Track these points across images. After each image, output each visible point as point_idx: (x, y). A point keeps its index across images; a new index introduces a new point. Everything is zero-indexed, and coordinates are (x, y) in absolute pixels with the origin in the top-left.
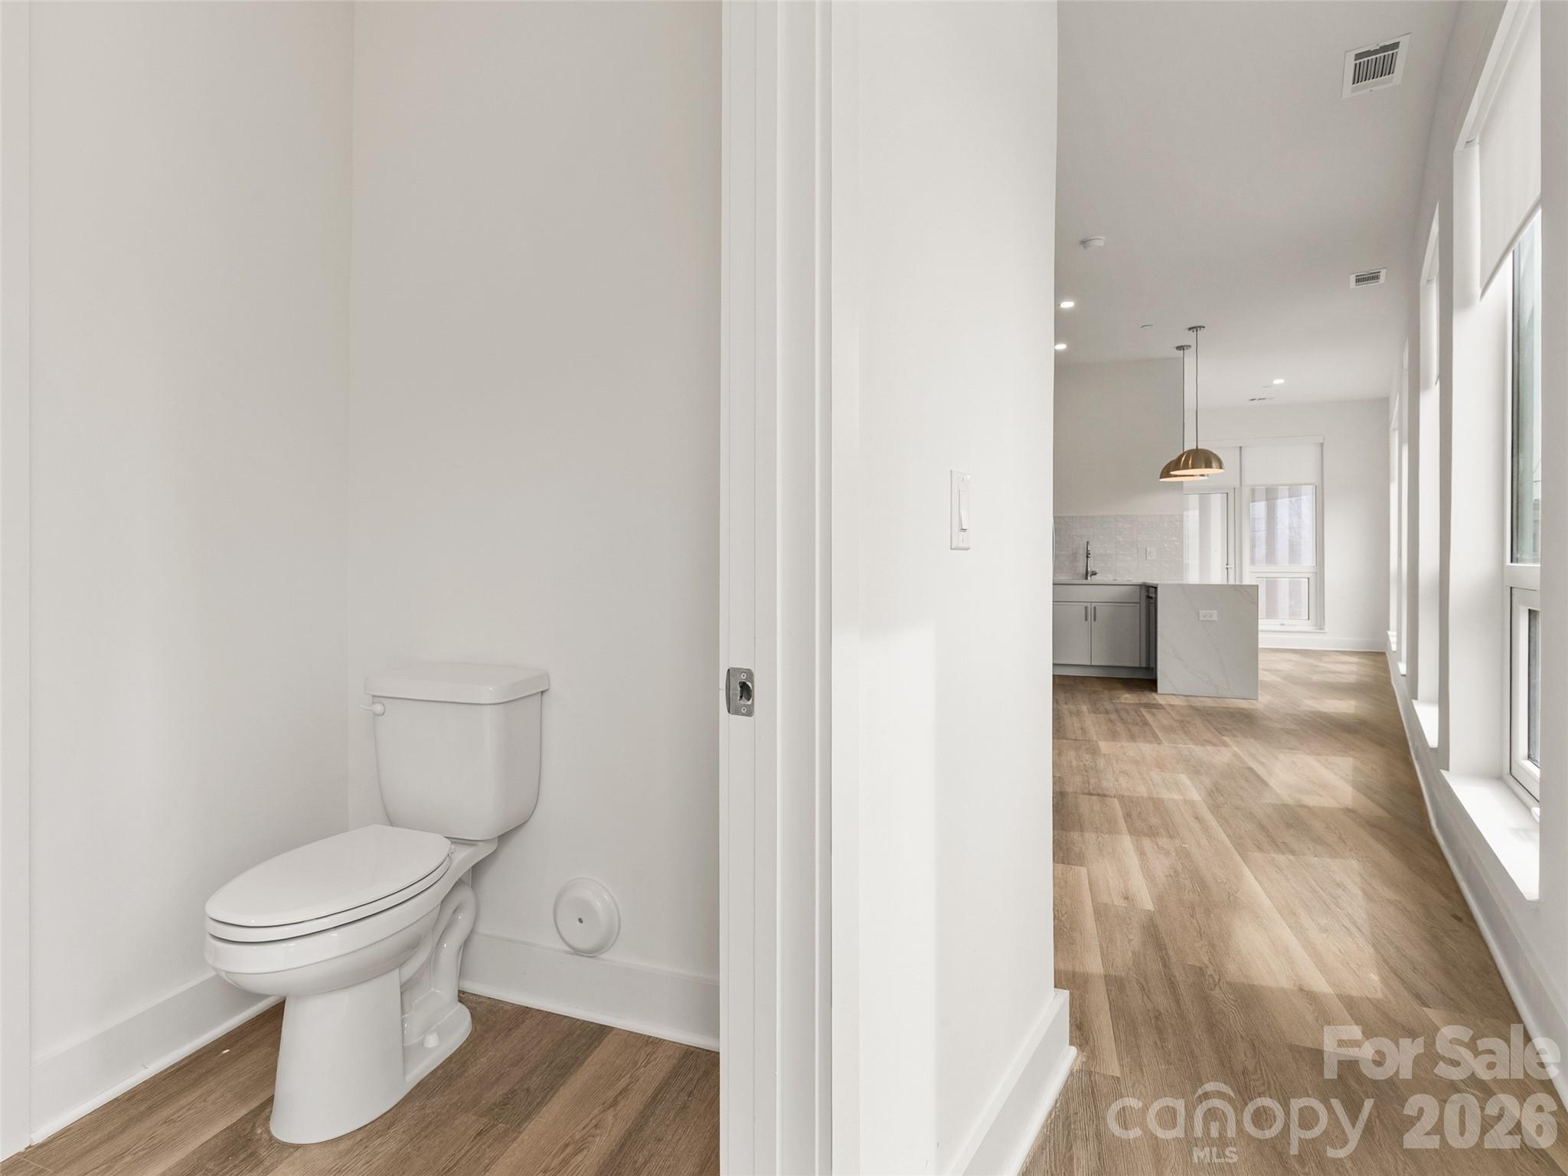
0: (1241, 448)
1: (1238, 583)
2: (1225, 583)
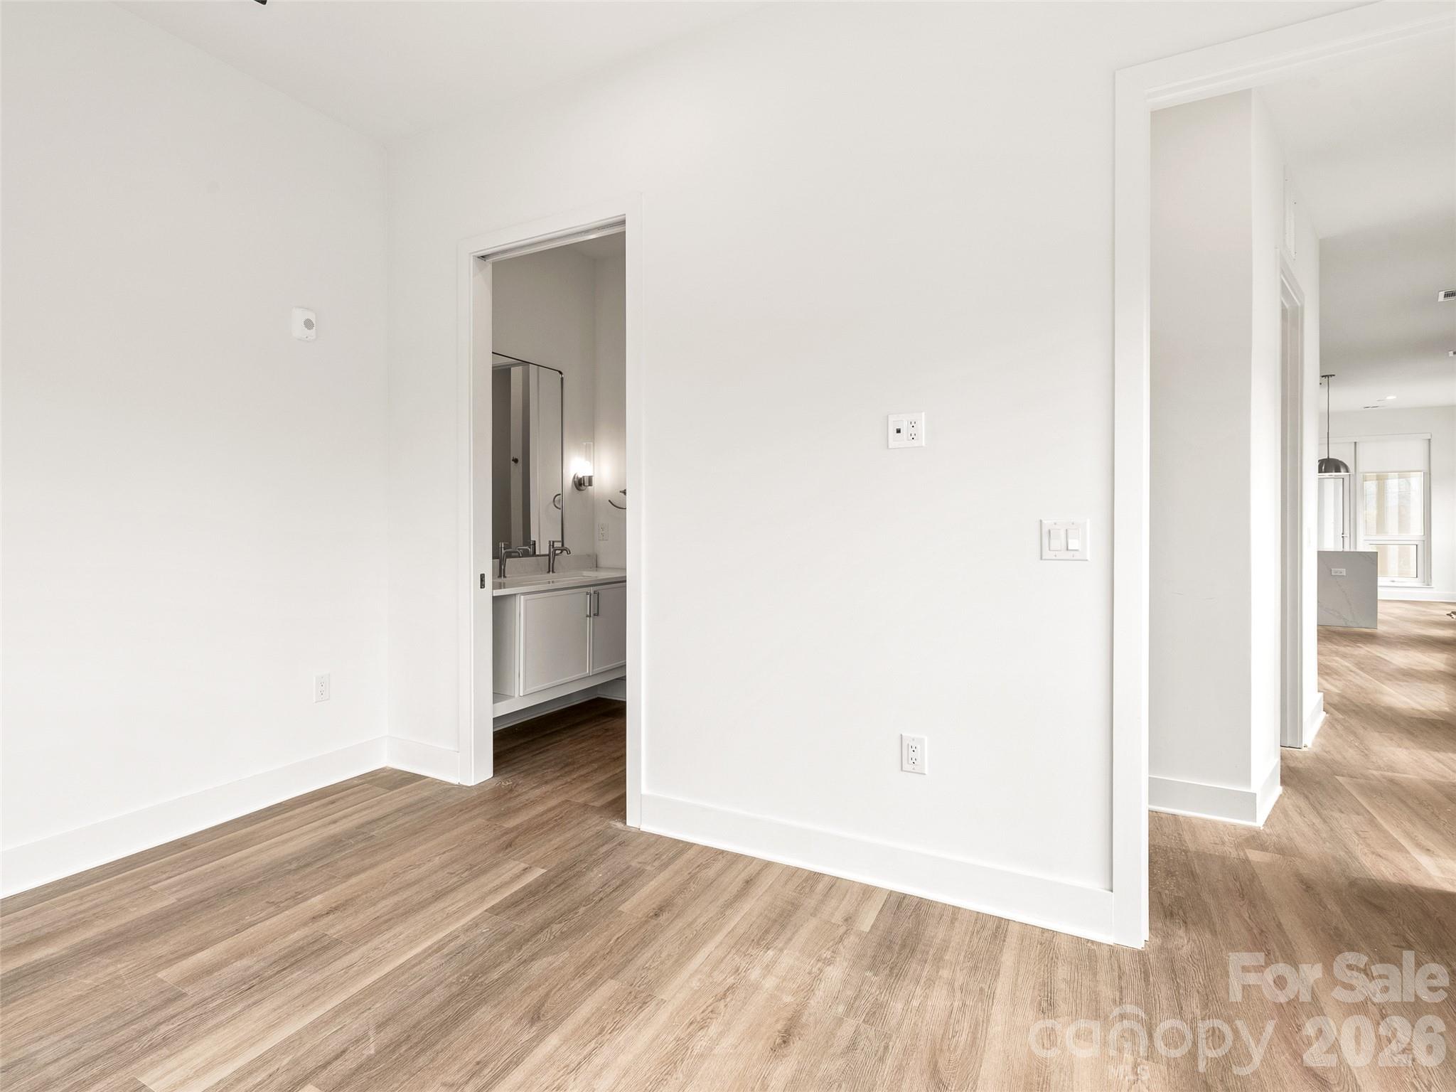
0: (1355, 443)
1: (1352, 550)
2: (1340, 549)
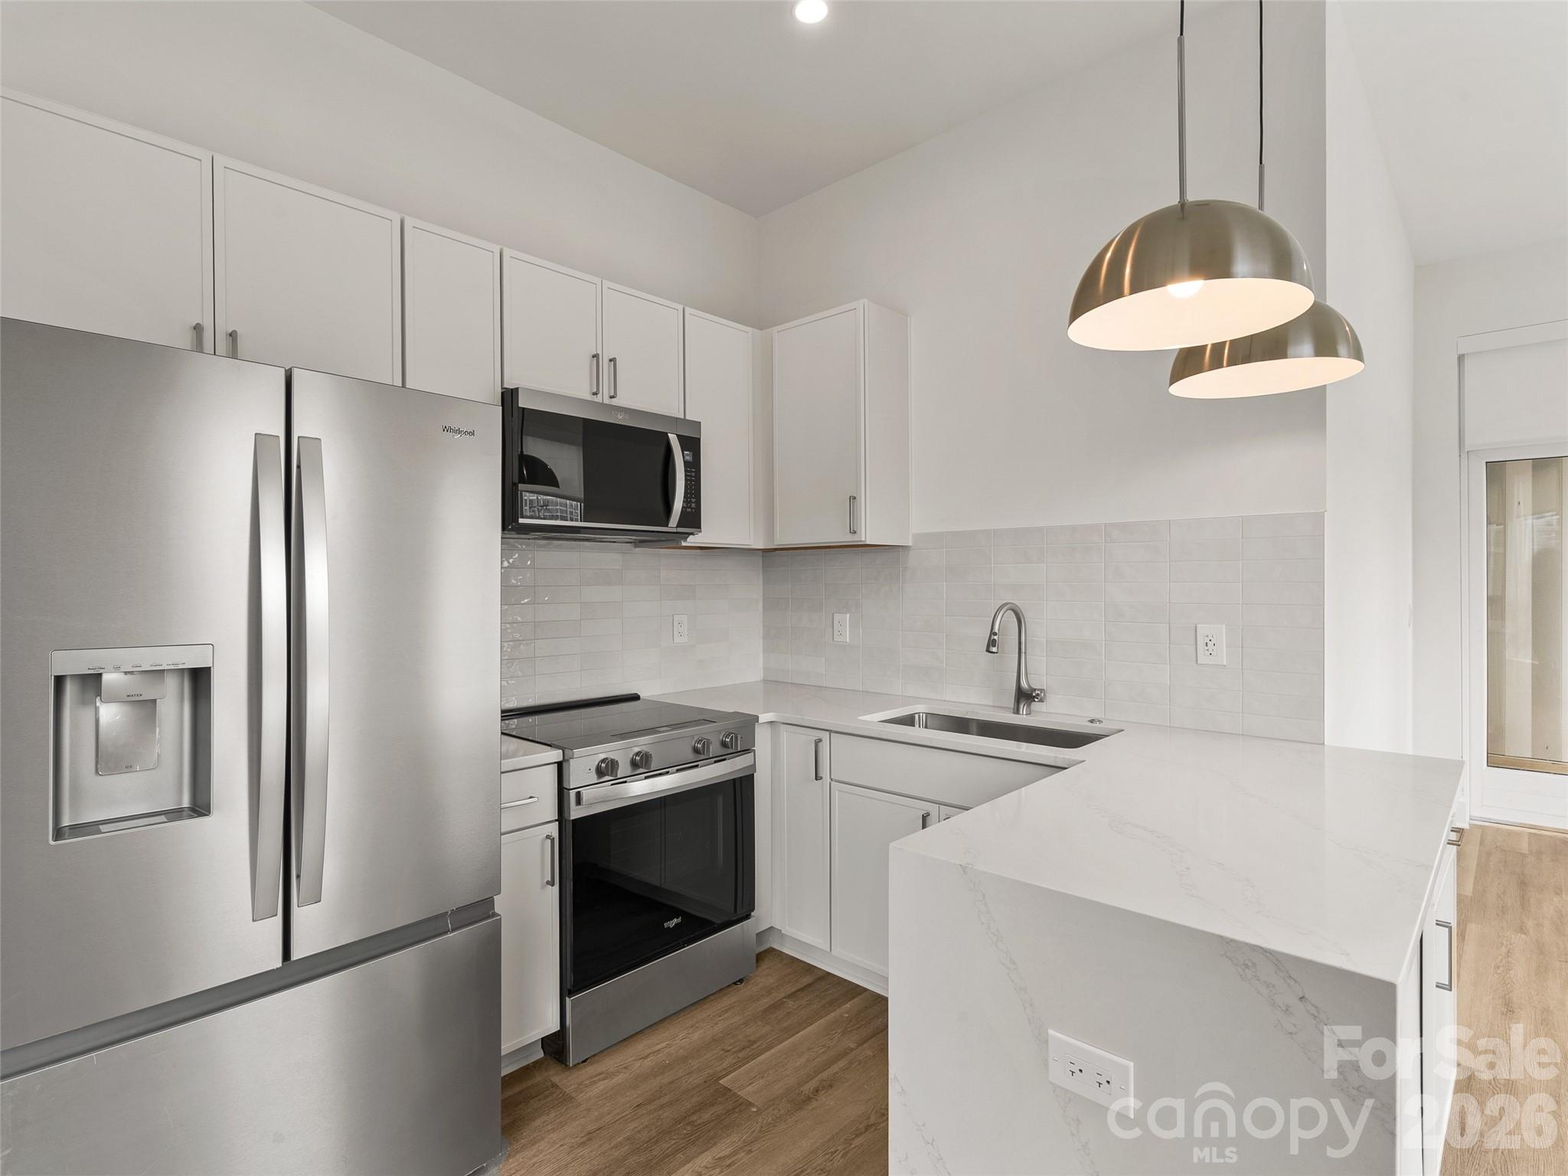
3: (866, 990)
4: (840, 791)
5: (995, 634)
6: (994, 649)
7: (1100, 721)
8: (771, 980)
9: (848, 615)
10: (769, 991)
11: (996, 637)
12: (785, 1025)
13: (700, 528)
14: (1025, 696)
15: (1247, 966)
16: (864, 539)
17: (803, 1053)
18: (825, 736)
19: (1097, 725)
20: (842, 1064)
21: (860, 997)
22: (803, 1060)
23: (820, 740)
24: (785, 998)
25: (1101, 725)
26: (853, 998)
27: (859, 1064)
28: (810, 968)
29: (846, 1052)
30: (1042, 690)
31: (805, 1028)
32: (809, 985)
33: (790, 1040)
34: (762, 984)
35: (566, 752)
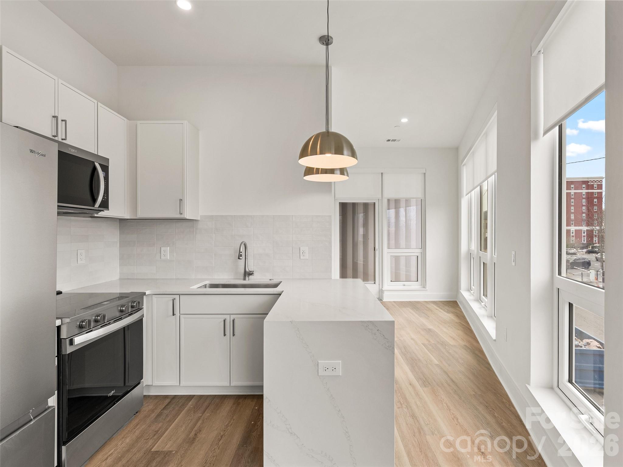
0: (382, 173)
3: (195, 395)
4: (184, 318)
5: (241, 252)
6: (241, 258)
7: (273, 280)
8: (151, 407)
9: (169, 248)
10: (153, 411)
11: (241, 254)
12: (168, 419)
13: (108, 208)
14: (247, 274)
15: (367, 326)
16: (185, 217)
17: (182, 425)
18: (177, 297)
19: (272, 281)
20: (200, 422)
21: (193, 399)
22: (184, 427)
23: (175, 299)
24: (162, 410)
25: (273, 281)
26: (191, 400)
27: (206, 420)
28: (166, 397)
29: (199, 418)
30: (253, 271)
31: (178, 417)
32: (170, 402)
33: (173, 424)
34: (148, 410)
35: (63, 321)
